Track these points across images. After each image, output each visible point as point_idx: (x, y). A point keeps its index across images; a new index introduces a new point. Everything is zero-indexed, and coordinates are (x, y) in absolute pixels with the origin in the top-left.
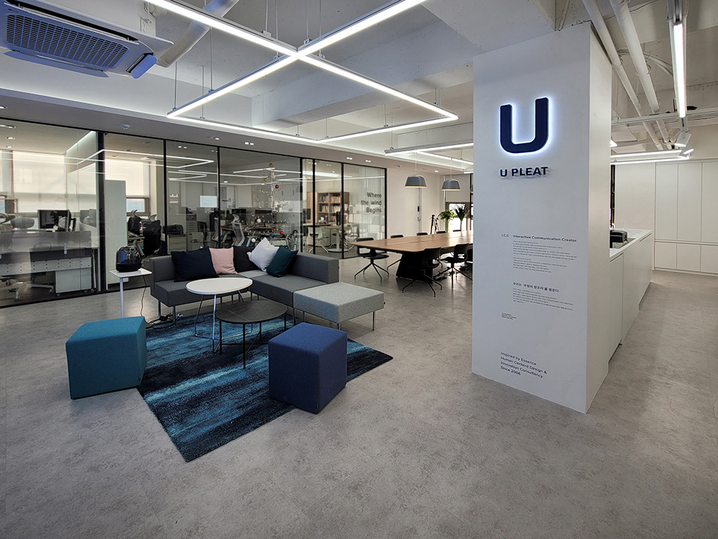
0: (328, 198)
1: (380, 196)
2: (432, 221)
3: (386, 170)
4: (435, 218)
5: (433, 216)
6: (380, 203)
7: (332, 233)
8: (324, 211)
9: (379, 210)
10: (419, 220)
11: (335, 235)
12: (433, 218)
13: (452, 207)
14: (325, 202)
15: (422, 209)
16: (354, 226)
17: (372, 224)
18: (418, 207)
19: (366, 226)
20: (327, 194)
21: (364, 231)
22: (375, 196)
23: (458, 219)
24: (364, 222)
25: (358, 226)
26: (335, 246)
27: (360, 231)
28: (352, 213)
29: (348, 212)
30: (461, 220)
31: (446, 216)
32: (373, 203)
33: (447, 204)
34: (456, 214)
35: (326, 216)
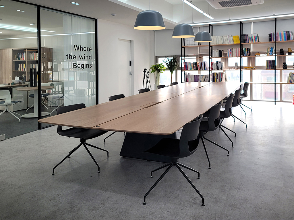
0: (25, 55)
1: (90, 49)
2: (144, 74)
3: (96, 20)
4: (147, 71)
5: (145, 69)
6: (89, 58)
7: (30, 94)
8: (20, 69)
9: (89, 66)
10: (131, 74)
11: (32, 96)
12: (145, 72)
13: (162, 61)
14: (22, 60)
15: (135, 63)
16: (58, 84)
17: (80, 80)
18: (130, 62)
19: (72, 83)
20: (23, 51)
21: (70, 88)
22: (84, 49)
23: (169, 72)
24: (70, 79)
25: (62, 83)
26: (31, 110)
27: (65, 89)
28: (56, 70)
29: (51, 69)
30: (172, 72)
31: (157, 69)
32: (81, 58)
33: (157, 58)
34: (166, 67)
35: (23, 75)
